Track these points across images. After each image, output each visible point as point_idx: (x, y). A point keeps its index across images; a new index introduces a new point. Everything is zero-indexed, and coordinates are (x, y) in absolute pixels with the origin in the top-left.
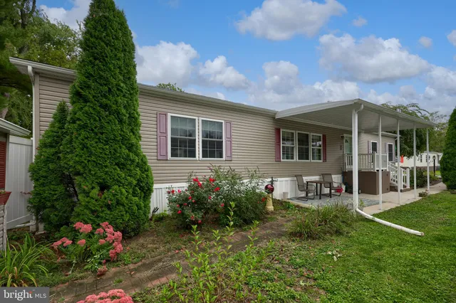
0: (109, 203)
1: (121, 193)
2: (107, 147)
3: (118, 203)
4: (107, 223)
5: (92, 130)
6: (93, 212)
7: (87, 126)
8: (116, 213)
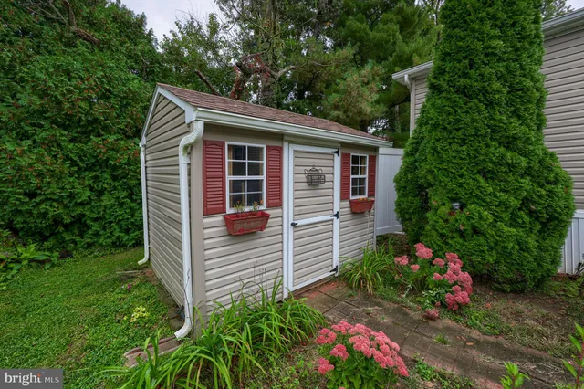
0: (462, 228)
1: (481, 218)
2: (464, 148)
3: (476, 231)
4: (455, 255)
5: (445, 128)
6: (442, 235)
7: (439, 125)
8: (471, 245)
